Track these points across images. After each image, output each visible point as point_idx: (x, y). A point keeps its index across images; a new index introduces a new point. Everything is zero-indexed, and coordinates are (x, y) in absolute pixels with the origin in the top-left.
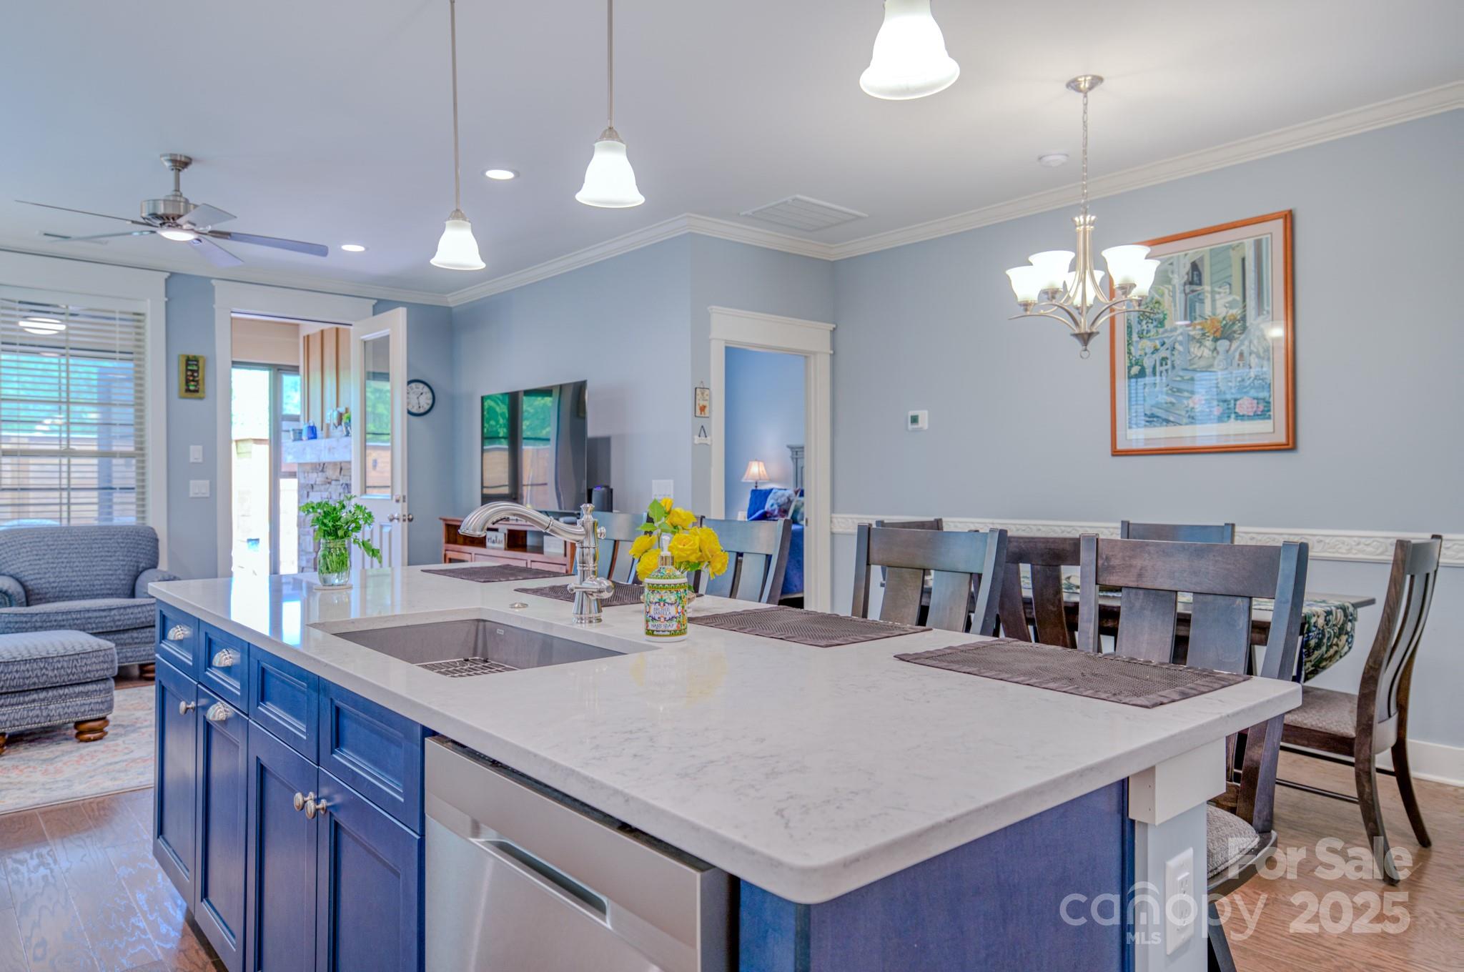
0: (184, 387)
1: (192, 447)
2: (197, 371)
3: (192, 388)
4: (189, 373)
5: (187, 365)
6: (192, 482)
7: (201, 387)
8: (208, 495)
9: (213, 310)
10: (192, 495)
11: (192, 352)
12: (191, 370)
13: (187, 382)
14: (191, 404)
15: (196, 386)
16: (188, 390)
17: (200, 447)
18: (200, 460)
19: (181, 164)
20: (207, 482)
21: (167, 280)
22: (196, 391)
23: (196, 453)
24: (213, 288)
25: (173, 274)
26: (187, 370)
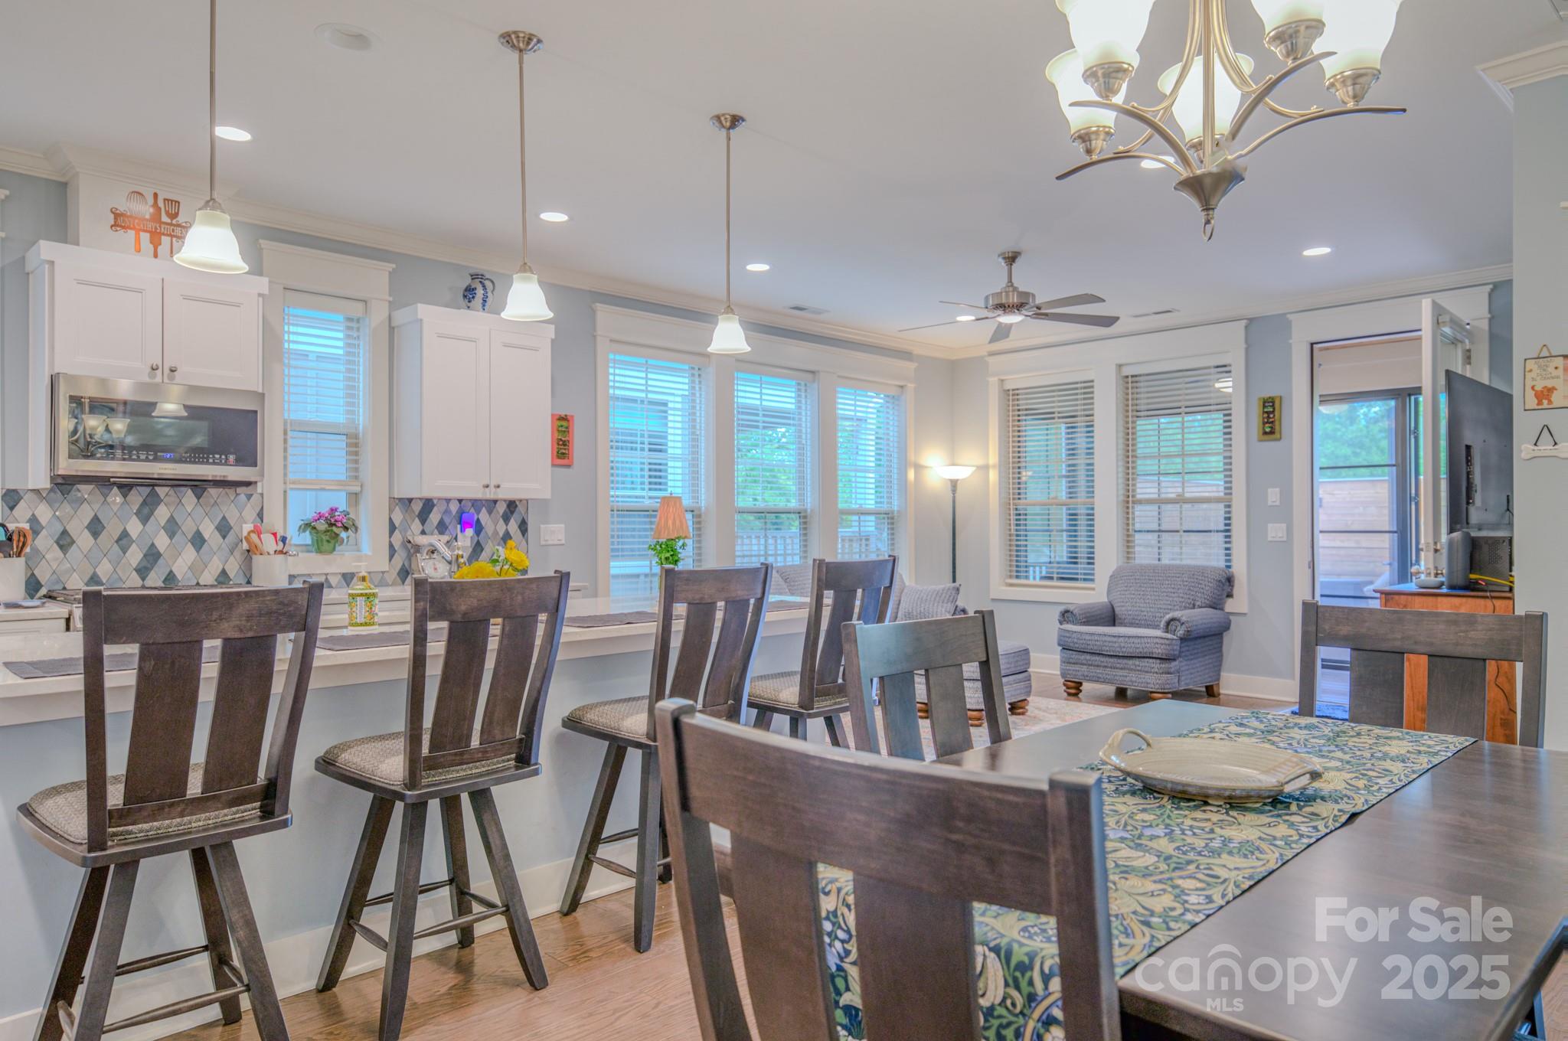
0: (1261, 432)
1: (1270, 490)
2: (1273, 412)
3: (1268, 430)
4: (1266, 415)
5: (1264, 407)
6: (1270, 526)
7: (1277, 428)
8: (1285, 539)
9: (1291, 344)
10: (1270, 539)
11: (1267, 394)
12: (1267, 412)
13: (1264, 423)
14: (1270, 446)
15: (1272, 428)
16: (1265, 433)
17: (1278, 490)
18: (1278, 503)
19: (1011, 259)
20: (1284, 526)
21: (1246, 327)
22: (1272, 432)
23: (1273, 496)
24: (1290, 322)
25: (1251, 320)
26: (1264, 412)
